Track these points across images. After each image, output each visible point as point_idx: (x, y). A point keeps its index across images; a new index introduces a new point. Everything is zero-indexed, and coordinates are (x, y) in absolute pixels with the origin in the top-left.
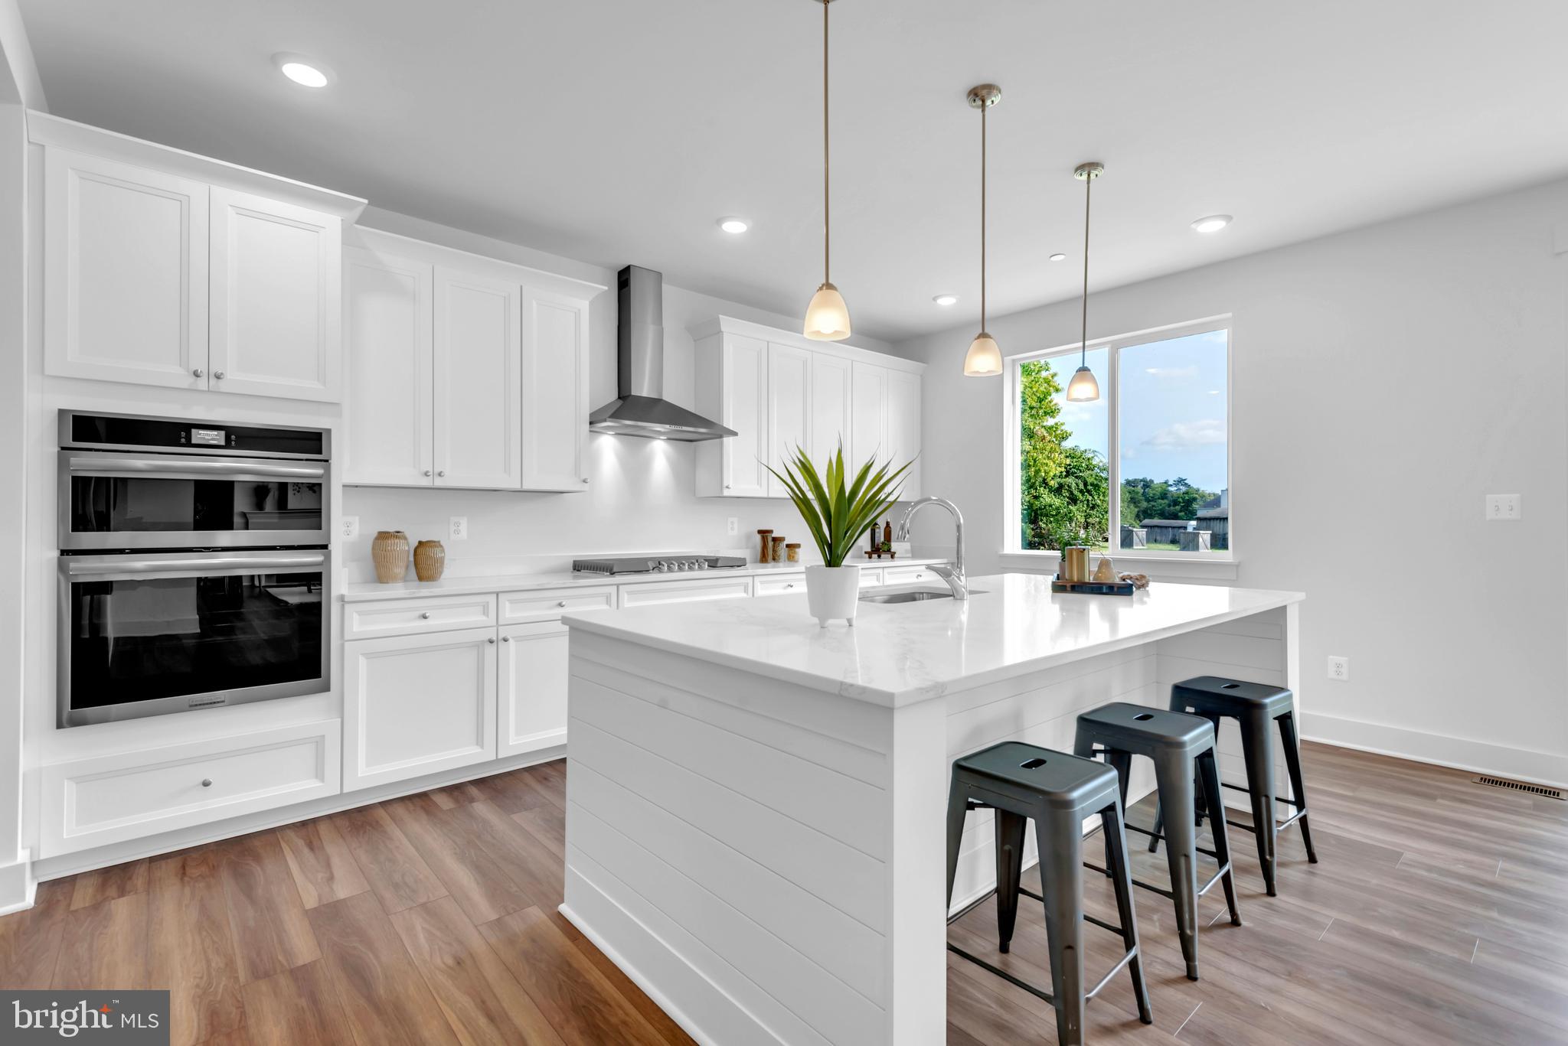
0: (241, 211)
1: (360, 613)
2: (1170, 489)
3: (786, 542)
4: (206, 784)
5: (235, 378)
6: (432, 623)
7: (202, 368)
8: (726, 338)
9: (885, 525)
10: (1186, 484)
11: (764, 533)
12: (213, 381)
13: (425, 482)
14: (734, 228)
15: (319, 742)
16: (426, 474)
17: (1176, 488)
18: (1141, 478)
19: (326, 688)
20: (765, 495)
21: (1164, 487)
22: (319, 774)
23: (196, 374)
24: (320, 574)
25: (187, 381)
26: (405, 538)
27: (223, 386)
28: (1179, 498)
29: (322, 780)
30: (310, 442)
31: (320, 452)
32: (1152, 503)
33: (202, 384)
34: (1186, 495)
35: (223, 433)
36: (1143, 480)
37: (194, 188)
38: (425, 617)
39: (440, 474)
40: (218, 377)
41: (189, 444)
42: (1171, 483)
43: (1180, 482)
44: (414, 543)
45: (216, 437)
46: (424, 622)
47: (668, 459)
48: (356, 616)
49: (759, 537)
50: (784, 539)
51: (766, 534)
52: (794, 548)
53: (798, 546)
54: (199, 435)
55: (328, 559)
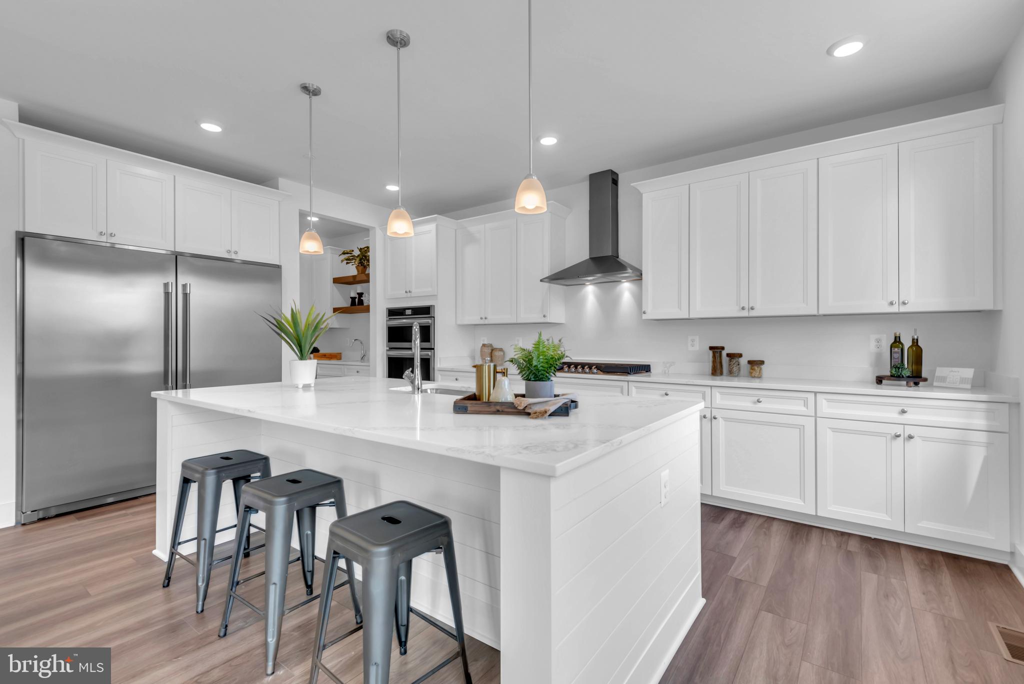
8: (645, 197)
14: (549, 141)
16: (482, 318)
20: (687, 316)
23: (407, 292)
24: (429, 359)
25: (406, 295)
27: (412, 295)
31: (429, 314)
35: (411, 310)
40: (411, 292)
41: (405, 315)
49: (711, 353)
50: (740, 355)
51: (716, 350)
52: (756, 364)
53: (762, 362)
54: (407, 312)
55: (433, 354)
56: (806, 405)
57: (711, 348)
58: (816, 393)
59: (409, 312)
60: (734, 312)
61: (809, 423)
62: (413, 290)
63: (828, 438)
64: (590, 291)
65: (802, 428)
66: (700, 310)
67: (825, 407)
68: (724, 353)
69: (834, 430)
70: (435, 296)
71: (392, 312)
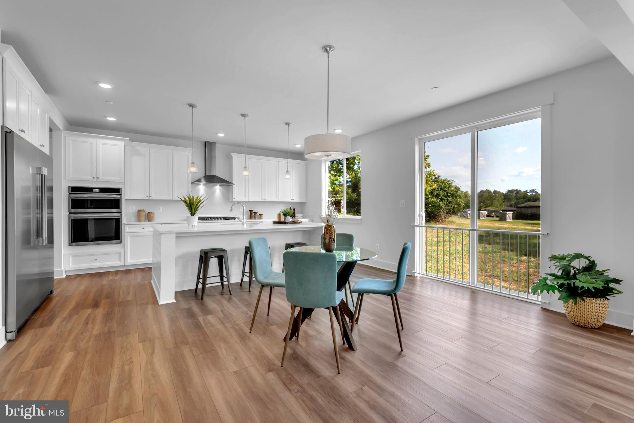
0: (103, 144)
1: (129, 227)
2: (529, 194)
3: (258, 214)
4: (96, 260)
5: (102, 178)
6: (145, 230)
7: (95, 177)
8: (234, 158)
9: (293, 209)
10: (536, 192)
11: (251, 211)
12: (97, 179)
13: (147, 198)
15: (120, 254)
16: (147, 197)
17: (531, 194)
18: (515, 189)
19: (121, 243)
20: (247, 200)
21: (525, 193)
22: (120, 260)
23: (94, 178)
24: (119, 218)
25: (92, 179)
26: (144, 211)
27: (99, 180)
28: (531, 198)
29: (120, 262)
30: (117, 191)
31: (119, 193)
32: (519, 200)
33: (95, 180)
34: (534, 197)
35: (99, 189)
36: (516, 190)
37: (93, 140)
38: (143, 229)
39: (151, 197)
40: (98, 178)
41: (92, 192)
42: (528, 191)
43: (533, 191)
44: (147, 212)
45: (97, 190)
46: (143, 230)
47: (220, 190)
48: (127, 228)
52: (261, 215)
54: (95, 190)
55: (121, 215)
60: (260, 200)
62: (100, 178)
64: (202, 188)
66: (251, 198)
68: (253, 212)
70: (124, 183)
71: (74, 189)
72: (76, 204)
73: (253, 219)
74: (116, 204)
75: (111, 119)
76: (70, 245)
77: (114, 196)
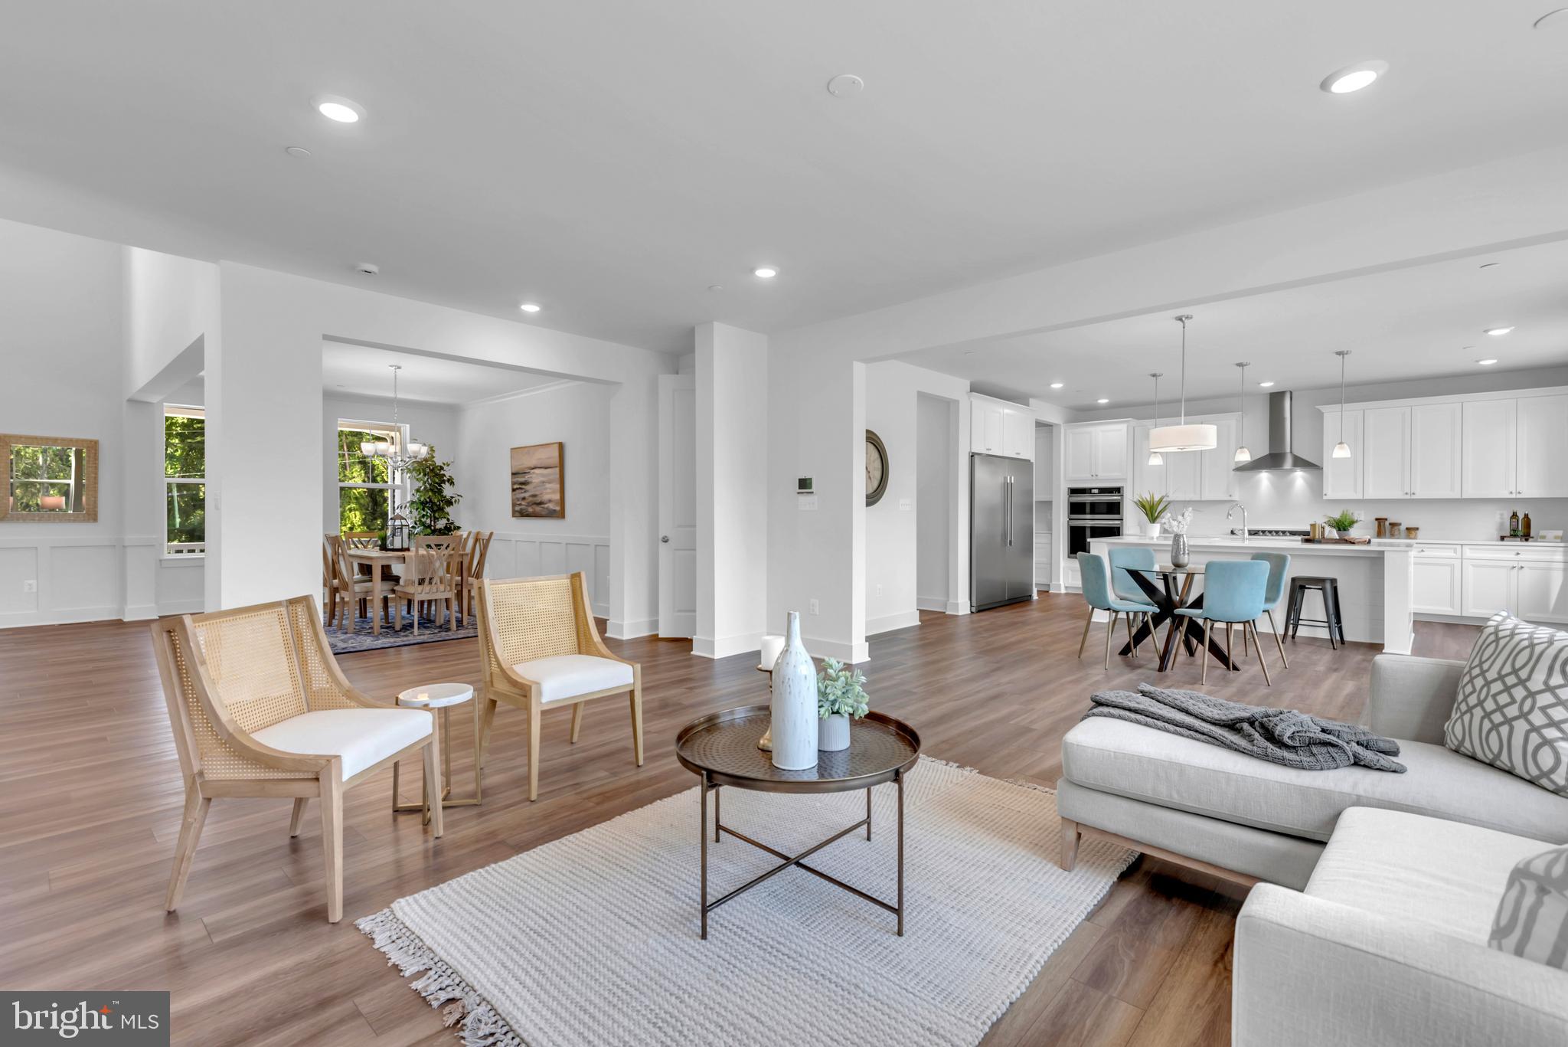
3: (1403, 527)
5: (1101, 475)
7: (1094, 474)
8: (1325, 415)
9: (1523, 516)
12: (1096, 477)
20: (1361, 498)
23: (1092, 476)
24: (1120, 527)
25: (1091, 478)
27: (1098, 478)
30: (1119, 491)
31: (1121, 493)
33: (1094, 478)
35: (1098, 490)
40: (1097, 475)
41: (1091, 494)
49: (1377, 522)
50: (1400, 524)
51: (1380, 521)
52: (1411, 531)
53: (1417, 529)
54: (1093, 491)
55: (1122, 523)
56: (1455, 552)
57: (1377, 519)
58: (1462, 545)
59: (1096, 491)
60: (1399, 495)
61: (1457, 563)
62: (1099, 475)
63: (1470, 571)
64: (1264, 477)
65: (1452, 566)
66: (1371, 494)
67: (1468, 552)
68: (1387, 523)
69: (1473, 566)
70: (1125, 480)
71: (1074, 491)
72: (1076, 509)
73: (1385, 537)
74: (1114, 508)
75: (1103, 401)
76: (1069, 557)
77: (1114, 498)
